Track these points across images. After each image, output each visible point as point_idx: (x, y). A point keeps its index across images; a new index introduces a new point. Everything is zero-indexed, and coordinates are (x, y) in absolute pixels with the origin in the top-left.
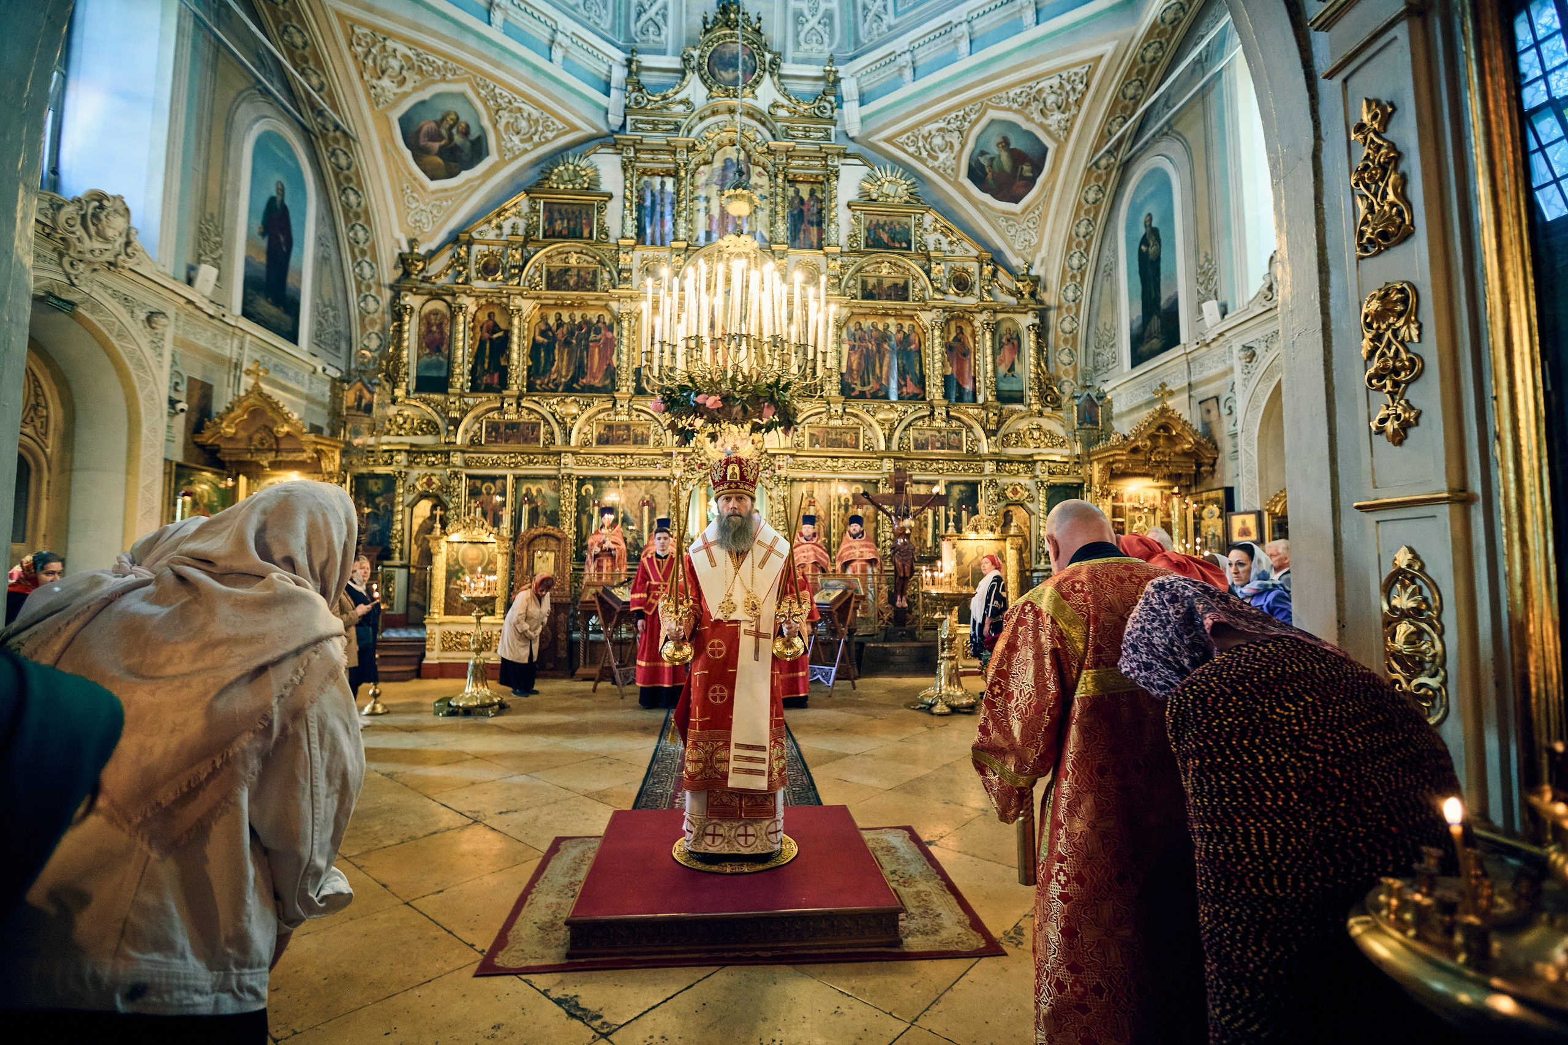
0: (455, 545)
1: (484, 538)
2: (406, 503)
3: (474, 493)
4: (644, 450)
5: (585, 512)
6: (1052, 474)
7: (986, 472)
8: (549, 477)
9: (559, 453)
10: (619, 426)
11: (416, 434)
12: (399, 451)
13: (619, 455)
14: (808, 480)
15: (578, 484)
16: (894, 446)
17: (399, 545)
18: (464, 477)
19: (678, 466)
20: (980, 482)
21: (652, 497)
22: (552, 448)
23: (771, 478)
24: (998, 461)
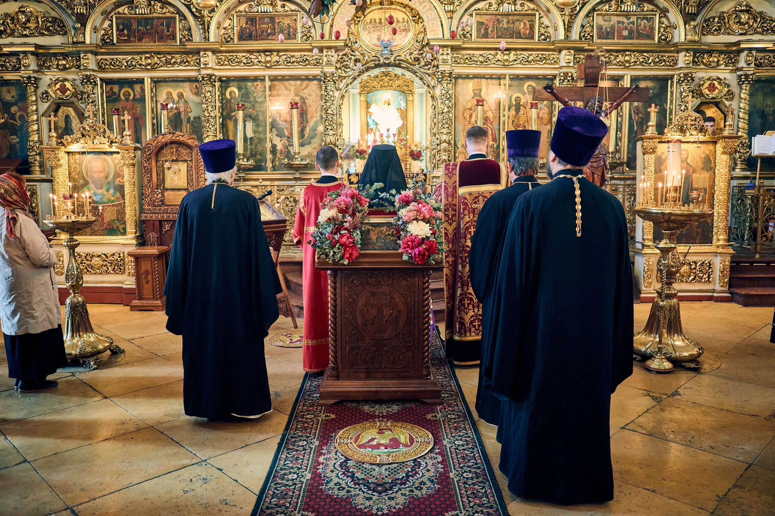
0: (77, 156)
1: (106, 147)
2: (41, 112)
3: (112, 98)
4: (289, 45)
5: (230, 118)
6: (758, 65)
7: (681, 64)
8: (189, 80)
9: (197, 52)
10: (262, 18)
11: (43, 35)
12: (25, 53)
13: (264, 51)
14: (476, 77)
15: (221, 86)
16: (575, 35)
17: (38, 158)
18: (99, 82)
19: (329, 63)
20: (672, 77)
21: (303, 99)
22: (189, 46)
23: (434, 74)
24: (695, 52)
